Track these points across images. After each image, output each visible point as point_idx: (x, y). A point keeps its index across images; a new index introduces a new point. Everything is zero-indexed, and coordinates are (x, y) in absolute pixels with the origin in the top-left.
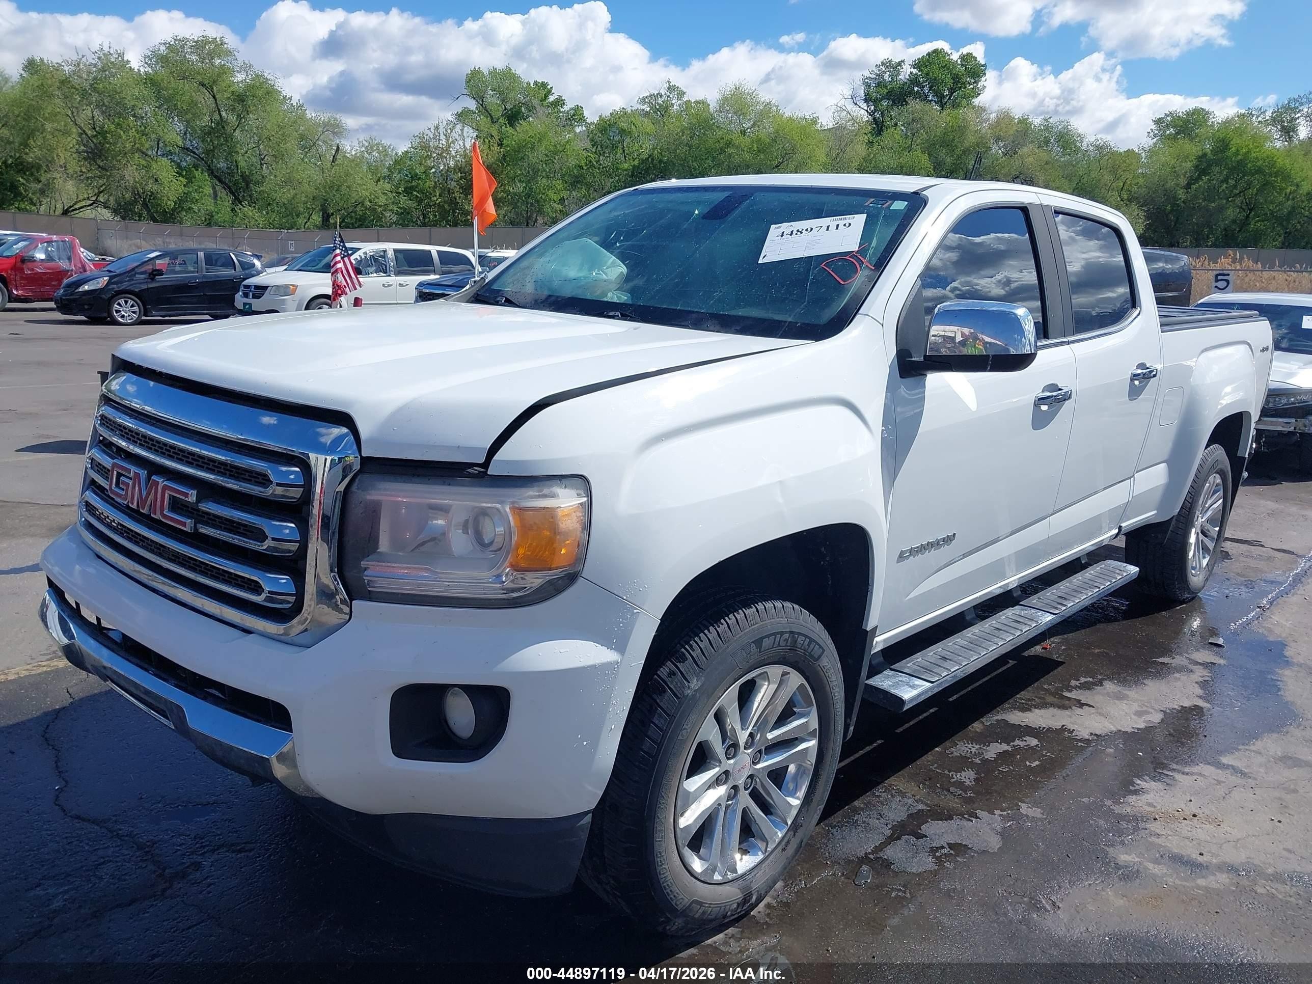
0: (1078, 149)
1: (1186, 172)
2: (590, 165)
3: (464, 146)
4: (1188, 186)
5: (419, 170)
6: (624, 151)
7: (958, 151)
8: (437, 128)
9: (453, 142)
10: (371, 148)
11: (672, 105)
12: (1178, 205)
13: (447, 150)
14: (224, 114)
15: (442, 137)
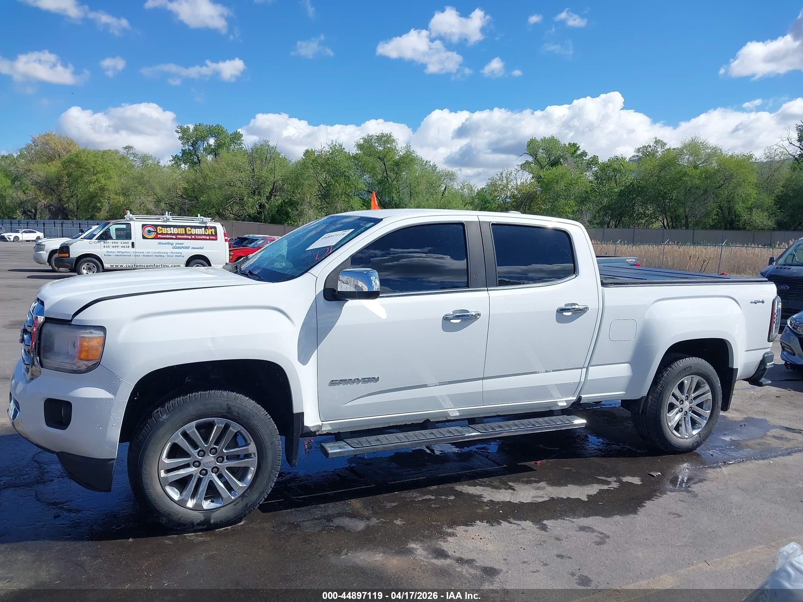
2: (593, 190)
3: (517, 183)
5: (489, 198)
6: (616, 181)
8: (502, 174)
9: (510, 182)
10: (464, 187)
11: (657, 152)
13: (506, 186)
14: (389, 173)
15: (504, 179)
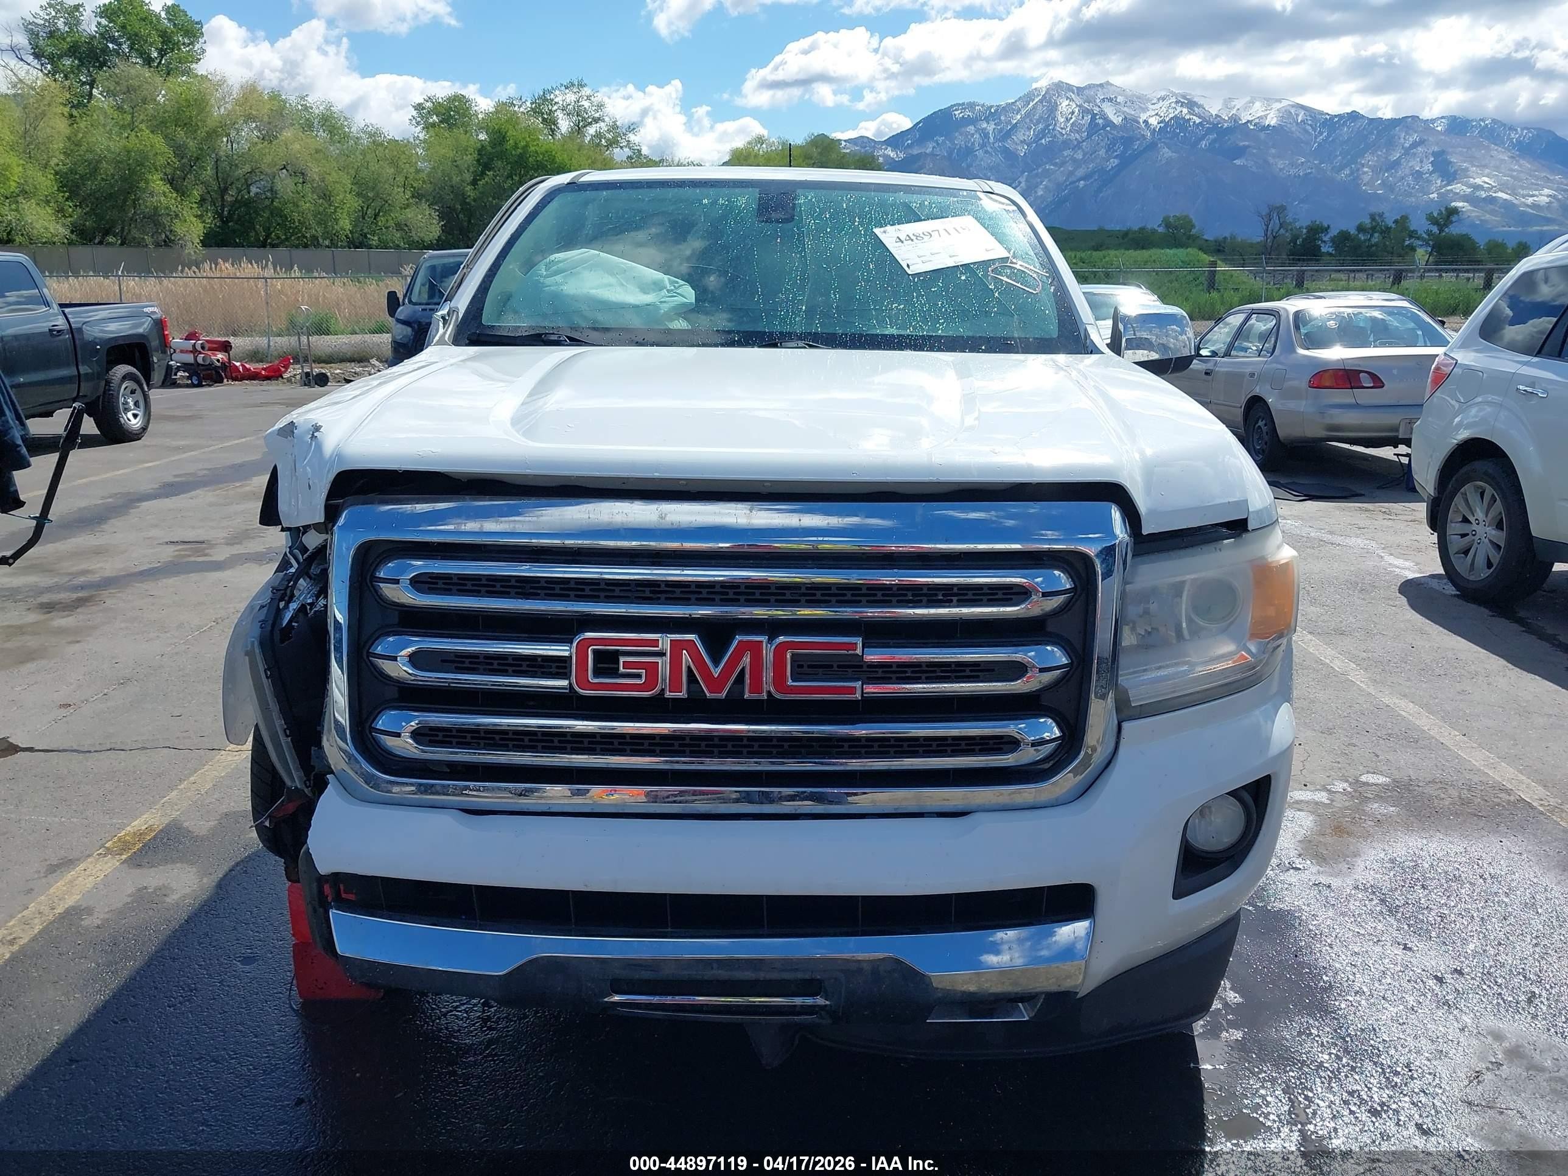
0: (346, 136)
1: (469, 166)
4: (474, 183)
7: (201, 133)
12: (469, 204)
